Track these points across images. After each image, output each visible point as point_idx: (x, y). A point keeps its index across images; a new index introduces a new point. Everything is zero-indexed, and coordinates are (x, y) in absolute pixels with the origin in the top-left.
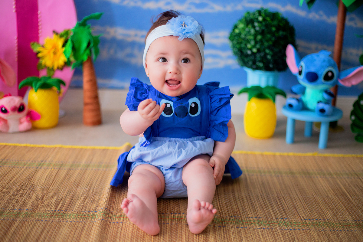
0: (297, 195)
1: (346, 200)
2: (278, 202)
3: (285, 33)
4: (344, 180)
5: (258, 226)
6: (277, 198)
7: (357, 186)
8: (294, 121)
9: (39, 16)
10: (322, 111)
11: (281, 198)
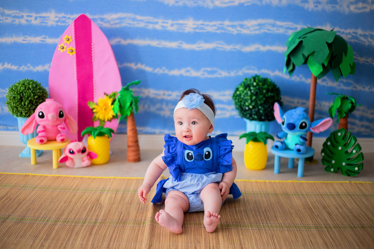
0: (278, 209)
1: (311, 212)
2: (265, 213)
3: (272, 94)
4: (312, 199)
5: (250, 228)
6: (264, 211)
7: (320, 203)
8: (280, 158)
9: (94, 82)
10: (299, 150)
11: (267, 211)
